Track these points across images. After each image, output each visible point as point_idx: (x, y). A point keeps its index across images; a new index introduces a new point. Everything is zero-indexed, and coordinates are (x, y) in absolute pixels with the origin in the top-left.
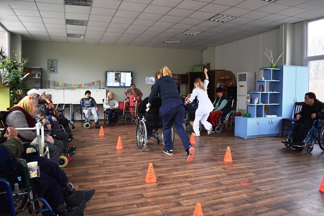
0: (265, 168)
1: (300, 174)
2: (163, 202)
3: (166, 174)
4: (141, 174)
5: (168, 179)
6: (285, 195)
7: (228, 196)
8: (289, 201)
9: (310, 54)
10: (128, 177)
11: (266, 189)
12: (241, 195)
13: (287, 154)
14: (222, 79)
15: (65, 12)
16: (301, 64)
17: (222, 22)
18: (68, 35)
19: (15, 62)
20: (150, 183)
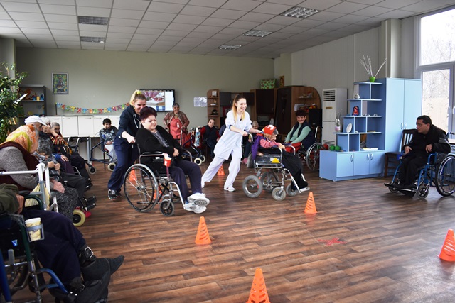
0: (362, 222)
1: (410, 229)
2: (220, 271)
3: (224, 232)
4: (189, 233)
5: (227, 239)
6: (390, 257)
7: (310, 261)
8: (394, 266)
9: (424, 61)
10: (171, 238)
11: (362, 250)
12: (329, 260)
13: (393, 202)
14: (301, 99)
15: (76, 6)
16: (412, 77)
17: (301, 17)
18: (82, 39)
19: (6, 78)
20: (202, 245)
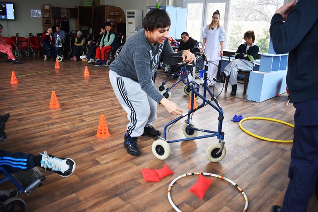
3: (67, 101)
4: (44, 103)
5: (70, 105)
10: (33, 106)
14: (112, 15)
20: (54, 109)
